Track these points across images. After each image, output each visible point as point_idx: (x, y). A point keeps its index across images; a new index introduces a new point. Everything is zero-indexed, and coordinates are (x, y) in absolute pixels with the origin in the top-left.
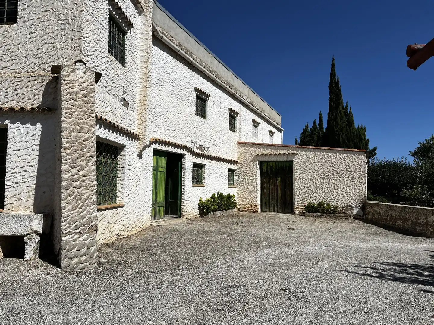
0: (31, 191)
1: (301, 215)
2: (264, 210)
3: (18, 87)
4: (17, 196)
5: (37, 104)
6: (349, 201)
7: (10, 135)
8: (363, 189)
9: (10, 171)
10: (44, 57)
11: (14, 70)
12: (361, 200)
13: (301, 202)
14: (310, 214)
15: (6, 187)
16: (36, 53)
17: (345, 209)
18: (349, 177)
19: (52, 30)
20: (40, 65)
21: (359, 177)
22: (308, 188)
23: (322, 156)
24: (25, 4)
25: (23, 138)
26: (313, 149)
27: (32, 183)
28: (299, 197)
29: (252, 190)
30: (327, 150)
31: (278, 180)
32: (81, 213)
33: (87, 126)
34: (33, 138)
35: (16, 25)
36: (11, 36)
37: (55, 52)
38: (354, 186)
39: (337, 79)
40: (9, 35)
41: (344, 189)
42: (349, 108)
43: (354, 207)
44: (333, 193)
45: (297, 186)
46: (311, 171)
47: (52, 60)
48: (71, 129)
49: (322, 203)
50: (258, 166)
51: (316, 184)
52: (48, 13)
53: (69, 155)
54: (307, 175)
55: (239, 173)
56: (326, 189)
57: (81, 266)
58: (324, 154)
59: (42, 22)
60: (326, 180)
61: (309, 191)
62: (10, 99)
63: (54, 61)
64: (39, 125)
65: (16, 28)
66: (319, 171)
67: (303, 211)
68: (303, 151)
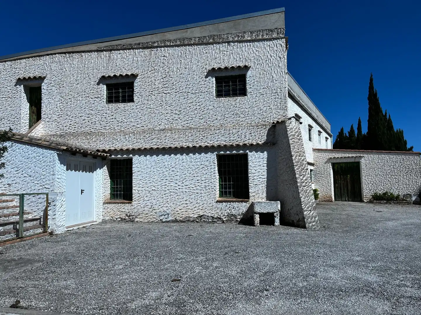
0: (264, 189)
1: (369, 203)
2: (337, 200)
3: (252, 132)
4: (257, 192)
5: (264, 141)
6: (408, 191)
7: (250, 159)
8: (419, 181)
9: (251, 178)
10: (265, 115)
11: (247, 122)
12: (418, 190)
13: (368, 192)
14: (377, 201)
15: (250, 187)
16: (260, 112)
17: (405, 197)
18: (407, 173)
19: (268, 99)
20: (262, 119)
21: (416, 173)
22: (374, 182)
23: (385, 157)
24: (251, 85)
25: (257, 160)
26: (376, 153)
27: (264, 185)
28: (366, 189)
29: (327, 185)
30: (388, 153)
31: (348, 177)
32: (308, 200)
33: (302, 153)
34: (263, 160)
35: (246, 97)
36: (244, 103)
37: (271, 111)
38: (411, 179)
39: (375, 92)
40: (243, 102)
41: (404, 182)
42: (388, 115)
43: (413, 195)
44: (395, 185)
45: (364, 181)
46: (376, 169)
47: (270, 116)
48: (296, 155)
49: (386, 192)
50: (331, 167)
51: (380, 179)
52: (265, 89)
53: (297, 169)
54: (373, 172)
55: (316, 172)
56: (389, 182)
57: (314, 227)
58: (385, 156)
59: (262, 95)
60: (388, 176)
61: (375, 184)
62: (248, 139)
63: (271, 116)
64: (265, 153)
65: (247, 99)
66: (382, 169)
67: (370, 199)
68: (368, 154)
